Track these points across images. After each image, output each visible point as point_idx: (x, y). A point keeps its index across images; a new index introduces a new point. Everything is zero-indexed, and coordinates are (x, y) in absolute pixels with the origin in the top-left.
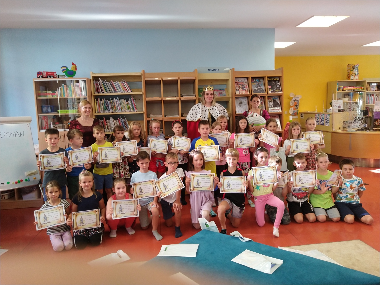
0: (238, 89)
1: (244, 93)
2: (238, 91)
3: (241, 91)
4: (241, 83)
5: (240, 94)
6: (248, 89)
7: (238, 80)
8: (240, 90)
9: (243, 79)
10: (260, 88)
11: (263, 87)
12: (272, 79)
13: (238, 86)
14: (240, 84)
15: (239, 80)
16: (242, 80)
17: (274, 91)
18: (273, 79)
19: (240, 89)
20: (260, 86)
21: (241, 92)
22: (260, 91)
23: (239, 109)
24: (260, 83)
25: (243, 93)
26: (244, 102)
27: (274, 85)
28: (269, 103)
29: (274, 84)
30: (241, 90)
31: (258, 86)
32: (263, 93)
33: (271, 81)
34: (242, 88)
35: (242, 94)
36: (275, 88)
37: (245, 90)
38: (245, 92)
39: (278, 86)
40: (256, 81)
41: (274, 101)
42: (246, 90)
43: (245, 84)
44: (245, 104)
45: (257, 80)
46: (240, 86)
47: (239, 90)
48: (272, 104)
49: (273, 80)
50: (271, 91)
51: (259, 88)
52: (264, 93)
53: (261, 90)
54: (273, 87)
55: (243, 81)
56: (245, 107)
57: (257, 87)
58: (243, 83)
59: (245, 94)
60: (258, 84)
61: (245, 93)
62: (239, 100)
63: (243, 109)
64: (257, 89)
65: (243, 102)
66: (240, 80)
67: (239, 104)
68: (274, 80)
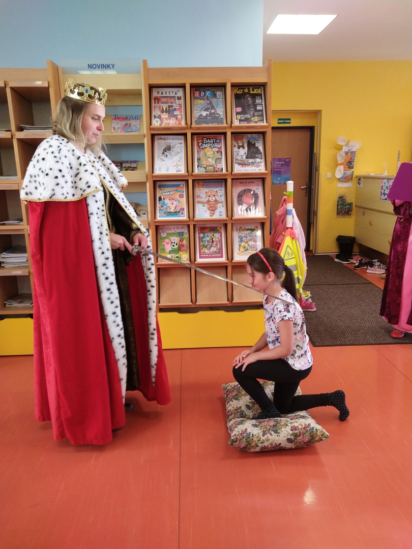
0: (159, 113)
1: (172, 123)
2: (157, 119)
3: (164, 120)
4: (168, 99)
5: (163, 125)
6: (183, 113)
7: (162, 93)
8: (163, 116)
9: (175, 90)
10: (213, 111)
11: (220, 111)
12: (246, 91)
13: (159, 107)
14: (166, 103)
15: (164, 93)
16: (171, 93)
17: (247, 120)
18: (249, 91)
19: (165, 113)
20: (213, 108)
21: (165, 122)
22: (212, 119)
23: (164, 162)
24: (214, 101)
25: (171, 125)
26: (177, 146)
27: (249, 106)
28: (237, 150)
29: (250, 102)
30: (165, 116)
31: (209, 106)
32: (220, 125)
33: (244, 94)
34: (170, 111)
35: (167, 126)
36: (252, 113)
37: (176, 116)
38: (175, 120)
39: (259, 108)
40: (205, 95)
41: (251, 145)
42: (179, 117)
43: (177, 103)
44: (179, 151)
45: (208, 93)
46: (165, 106)
47: (159, 117)
48: (243, 152)
49: (249, 93)
50: (240, 121)
51: (211, 114)
52: (222, 123)
53: (214, 118)
54: (247, 109)
55: (174, 95)
56: (176, 158)
57: (206, 110)
58: (172, 100)
59: (174, 125)
60: (210, 102)
61: (175, 123)
62: (165, 141)
63: (173, 163)
64: (204, 114)
65: (174, 147)
66: (166, 93)
67: (165, 150)
68: (252, 92)
